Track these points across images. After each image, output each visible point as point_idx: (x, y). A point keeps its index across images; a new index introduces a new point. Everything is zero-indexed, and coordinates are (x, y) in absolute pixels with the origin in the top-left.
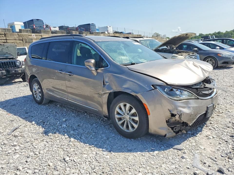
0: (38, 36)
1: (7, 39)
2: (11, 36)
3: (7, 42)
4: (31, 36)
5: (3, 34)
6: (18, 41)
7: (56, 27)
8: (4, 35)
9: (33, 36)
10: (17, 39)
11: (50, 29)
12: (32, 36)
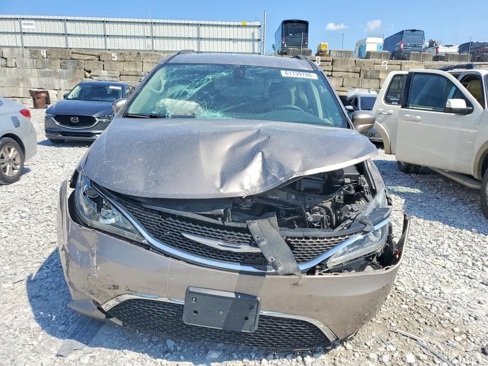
0: (393, 65)
1: (333, 70)
2: (342, 64)
3: (331, 76)
4: (379, 64)
5: (330, 61)
6: (351, 75)
7: (451, 46)
8: (331, 63)
9: (383, 65)
10: (351, 71)
11: (437, 49)
12: (381, 64)
